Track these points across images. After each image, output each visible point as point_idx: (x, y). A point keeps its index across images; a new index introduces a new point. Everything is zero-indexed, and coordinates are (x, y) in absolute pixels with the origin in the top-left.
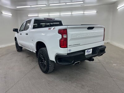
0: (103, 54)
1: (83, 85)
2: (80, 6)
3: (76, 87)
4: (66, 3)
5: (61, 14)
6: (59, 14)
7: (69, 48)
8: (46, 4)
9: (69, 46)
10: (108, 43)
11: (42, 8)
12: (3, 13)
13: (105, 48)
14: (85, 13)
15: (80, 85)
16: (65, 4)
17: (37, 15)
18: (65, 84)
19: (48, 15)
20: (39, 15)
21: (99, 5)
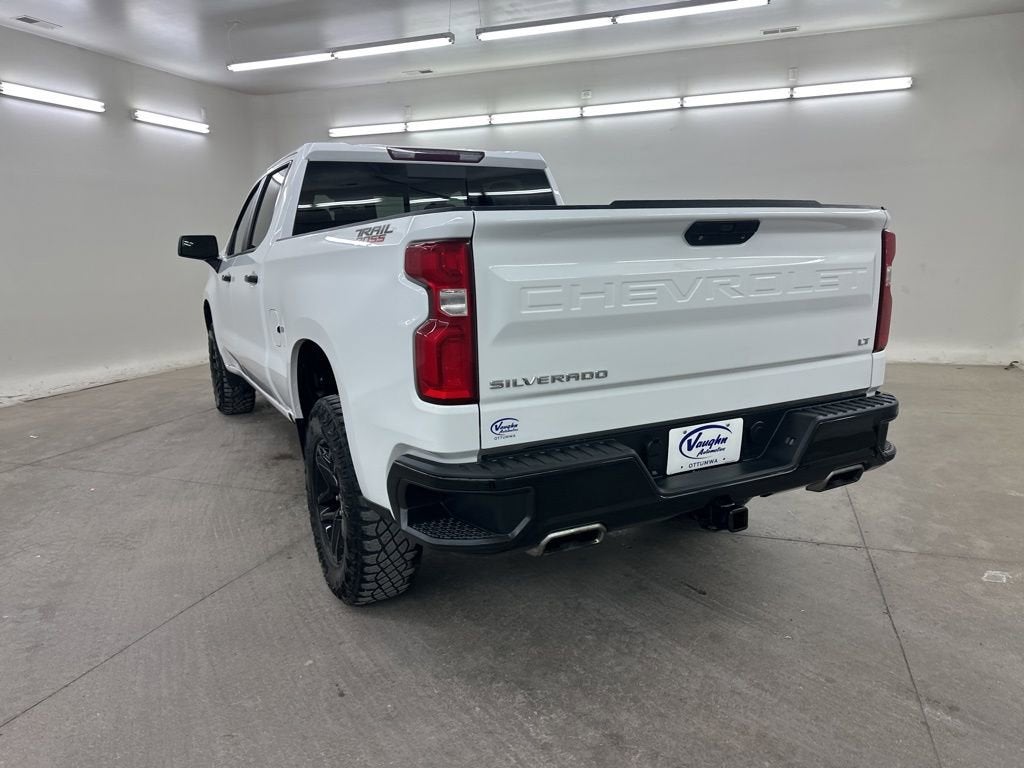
0: (865, 475)
1: (617, 739)
2: (754, 34)
3: (545, 747)
4: (614, 15)
5: (588, 111)
6: (576, 113)
7: (491, 408)
8: (450, 35)
9: (497, 385)
10: (1011, 365)
11: (439, 70)
12: (141, 115)
13: (891, 413)
14: (799, 92)
15: (592, 735)
16: (606, 22)
17: (399, 128)
18: (468, 711)
19: (485, 120)
20: (412, 127)
21: (941, 20)
